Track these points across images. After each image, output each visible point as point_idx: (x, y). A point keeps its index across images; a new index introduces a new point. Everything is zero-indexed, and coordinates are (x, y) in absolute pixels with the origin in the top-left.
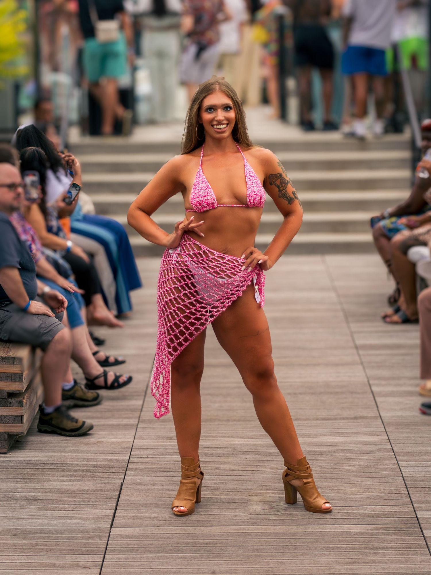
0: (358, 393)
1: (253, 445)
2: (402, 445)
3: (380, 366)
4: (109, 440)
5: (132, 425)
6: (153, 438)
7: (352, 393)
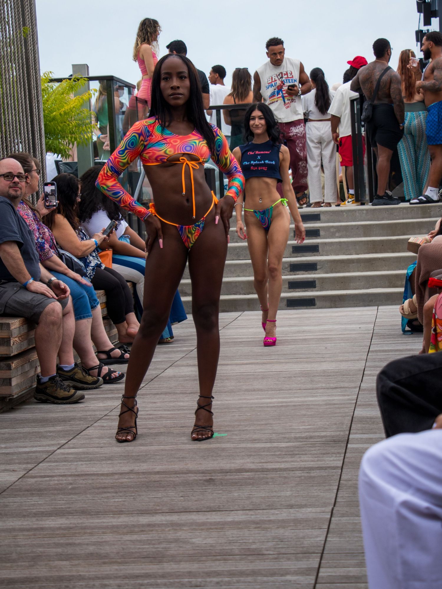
4: (97, 405)
7: (344, 375)
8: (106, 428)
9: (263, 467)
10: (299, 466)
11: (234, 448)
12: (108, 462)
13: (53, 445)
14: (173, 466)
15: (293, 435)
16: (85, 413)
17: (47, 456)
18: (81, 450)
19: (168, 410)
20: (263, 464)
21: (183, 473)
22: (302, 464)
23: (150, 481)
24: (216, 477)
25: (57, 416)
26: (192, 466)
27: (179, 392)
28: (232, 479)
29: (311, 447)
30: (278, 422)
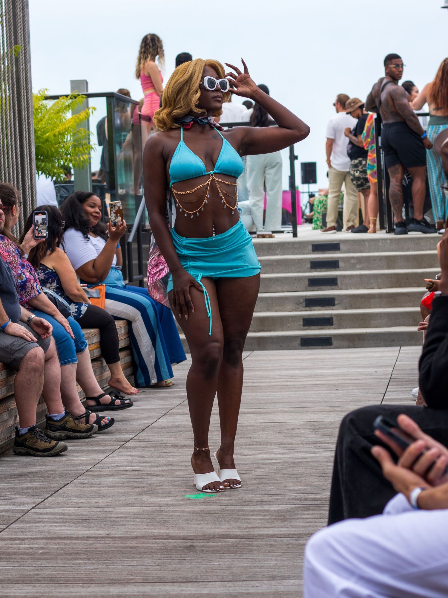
4: (80, 459)
5: (111, 450)
6: (125, 457)
8: (87, 485)
9: (249, 533)
10: (288, 532)
11: (221, 511)
12: (84, 525)
13: (27, 503)
14: (153, 531)
15: (286, 497)
16: (66, 468)
17: (21, 516)
18: (56, 510)
19: (156, 466)
20: (250, 530)
21: (162, 539)
22: (292, 530)
23: (127, 547)
24: (197, 544)
25: (36, 470)
26: (173, 531)
27: (170, 445)
28: (214, 547)
29: (304, 510)
30: (272, 482)
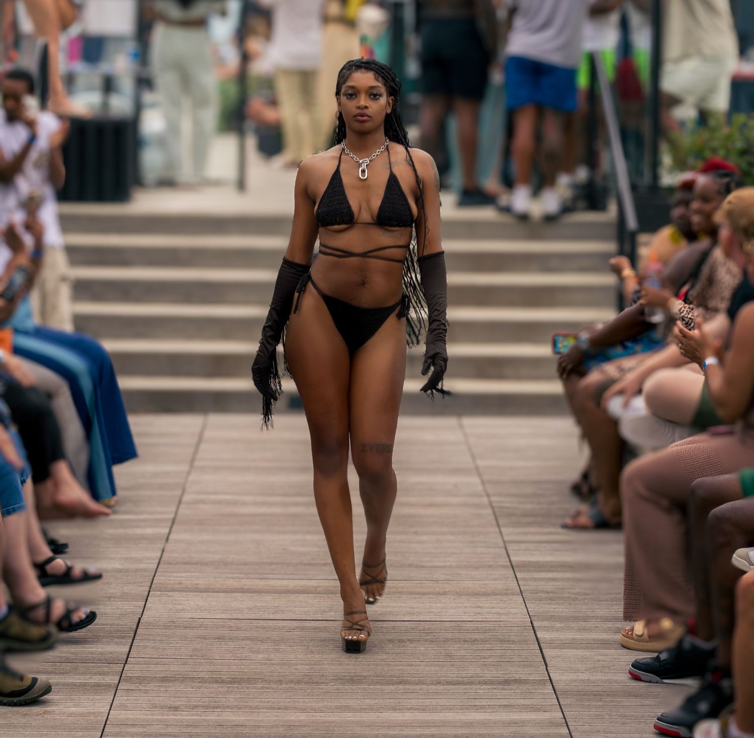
0: (513, 642)
1: (322, 723)
2: (587, 727)
3: (552, 597)
4: (65, 710)
5: (107, 686)
6: (144, 708)
7: (502, 641)
